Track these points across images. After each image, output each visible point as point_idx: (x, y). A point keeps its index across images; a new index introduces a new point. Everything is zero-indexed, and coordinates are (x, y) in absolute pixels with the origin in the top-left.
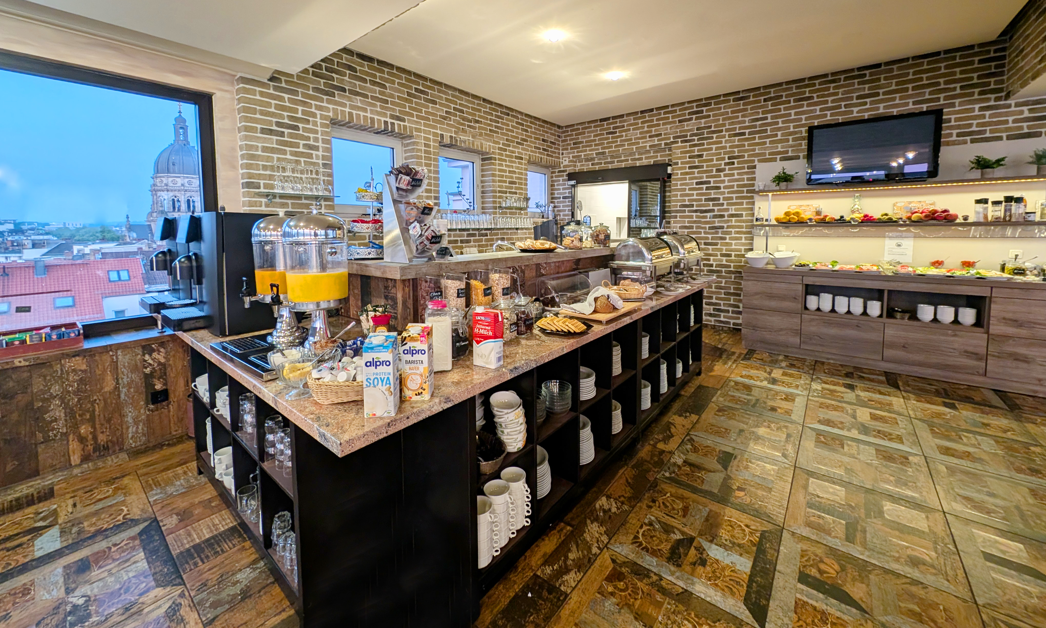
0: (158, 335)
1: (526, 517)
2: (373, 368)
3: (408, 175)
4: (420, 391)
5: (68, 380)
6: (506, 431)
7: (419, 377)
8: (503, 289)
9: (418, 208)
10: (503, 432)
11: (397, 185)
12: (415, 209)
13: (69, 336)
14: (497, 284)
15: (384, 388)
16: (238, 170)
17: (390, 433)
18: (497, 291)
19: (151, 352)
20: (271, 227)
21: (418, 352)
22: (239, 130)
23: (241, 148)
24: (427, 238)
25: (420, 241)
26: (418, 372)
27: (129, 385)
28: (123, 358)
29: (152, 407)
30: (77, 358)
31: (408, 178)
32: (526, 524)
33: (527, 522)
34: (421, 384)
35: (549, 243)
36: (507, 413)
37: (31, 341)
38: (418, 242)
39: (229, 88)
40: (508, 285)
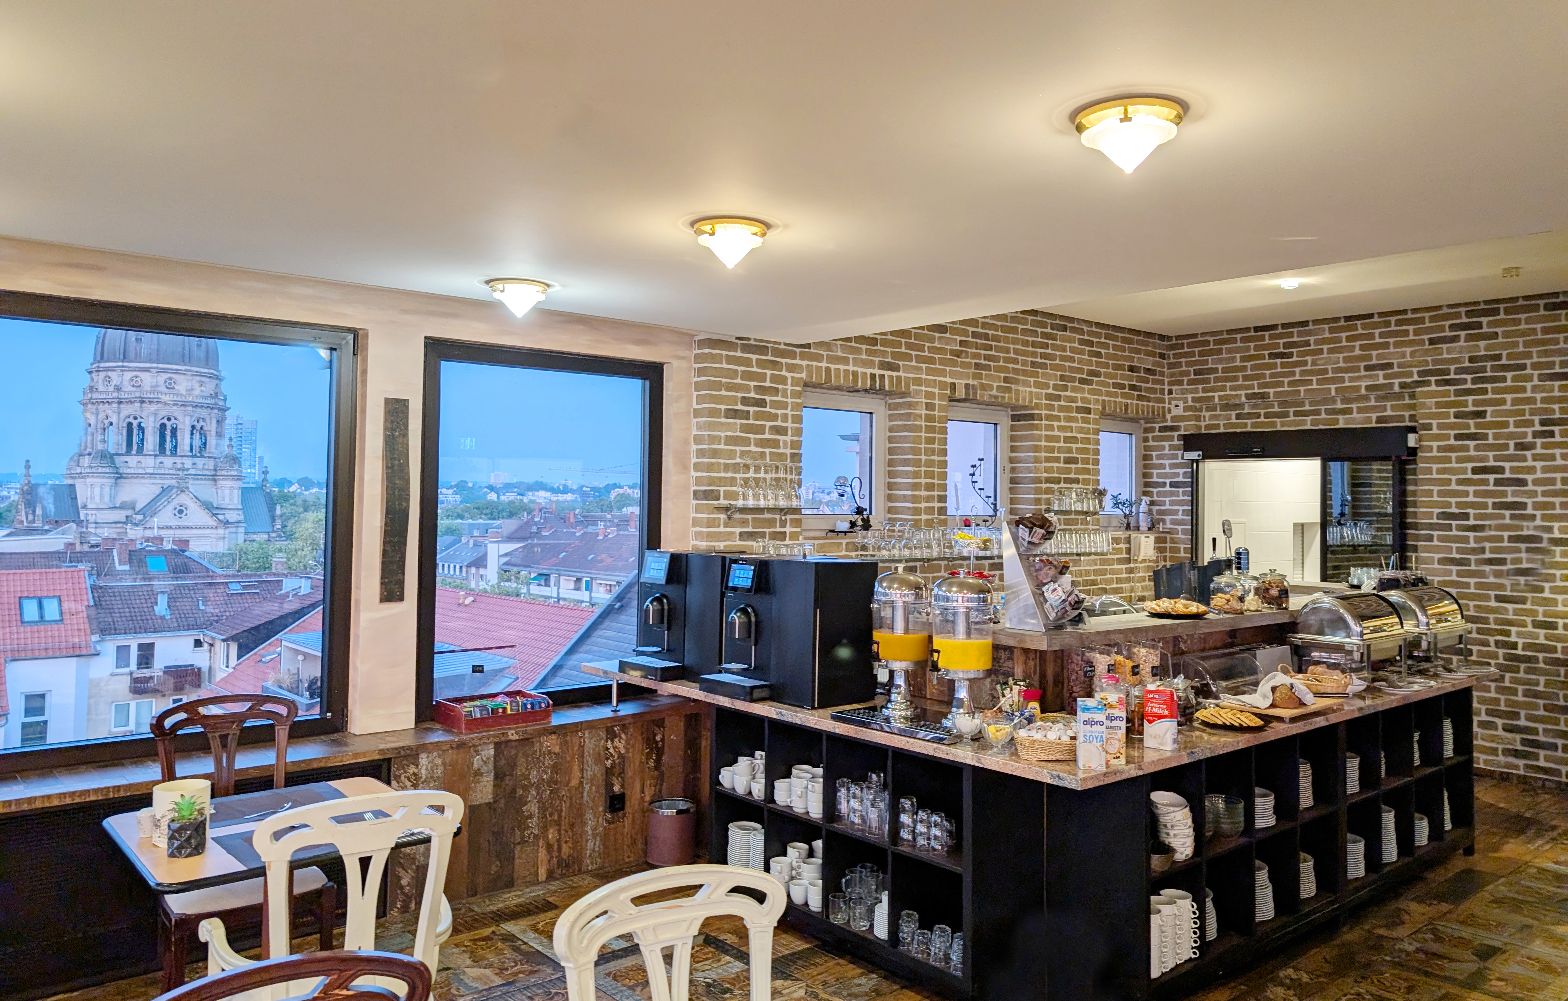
0: (611, 715)
1: (1193, 948)
2: (1089, 726)
3: (1041, 527)
4: (1118, 755)
5: (544, 764)
6: (1172, 833)
7: (1117, 742)
8: (1153, 668)
9: (1056, 567)
10: (1168, 834)
11: (1030, 539)
12: (1053, 569)
13: (540, 707)
14: (1145, 661)
15: (1098, 744)
16: (690, 472)
17: (1106, 783)
18: (1146, 670)
19: (612, 735)
20: (895, 586)
21: (1116, 718)
22: (697, 414)
23: (697, 441)
24: (1070, 604)
25: (1062, 606)
26: (1116, 737)
27: (591, 782)
28: (591, 743)
29: (609, 816)
30: (553, 737)
31: (1043, 531)
32: (1193, 956)
33: (1195, 953)
34: (1119, 749)
35: (1195, 604)
36: (1174, 812)
37: (511, 710)
38: (1059, 608)
39: (685, 353)
40: (1157, 664)
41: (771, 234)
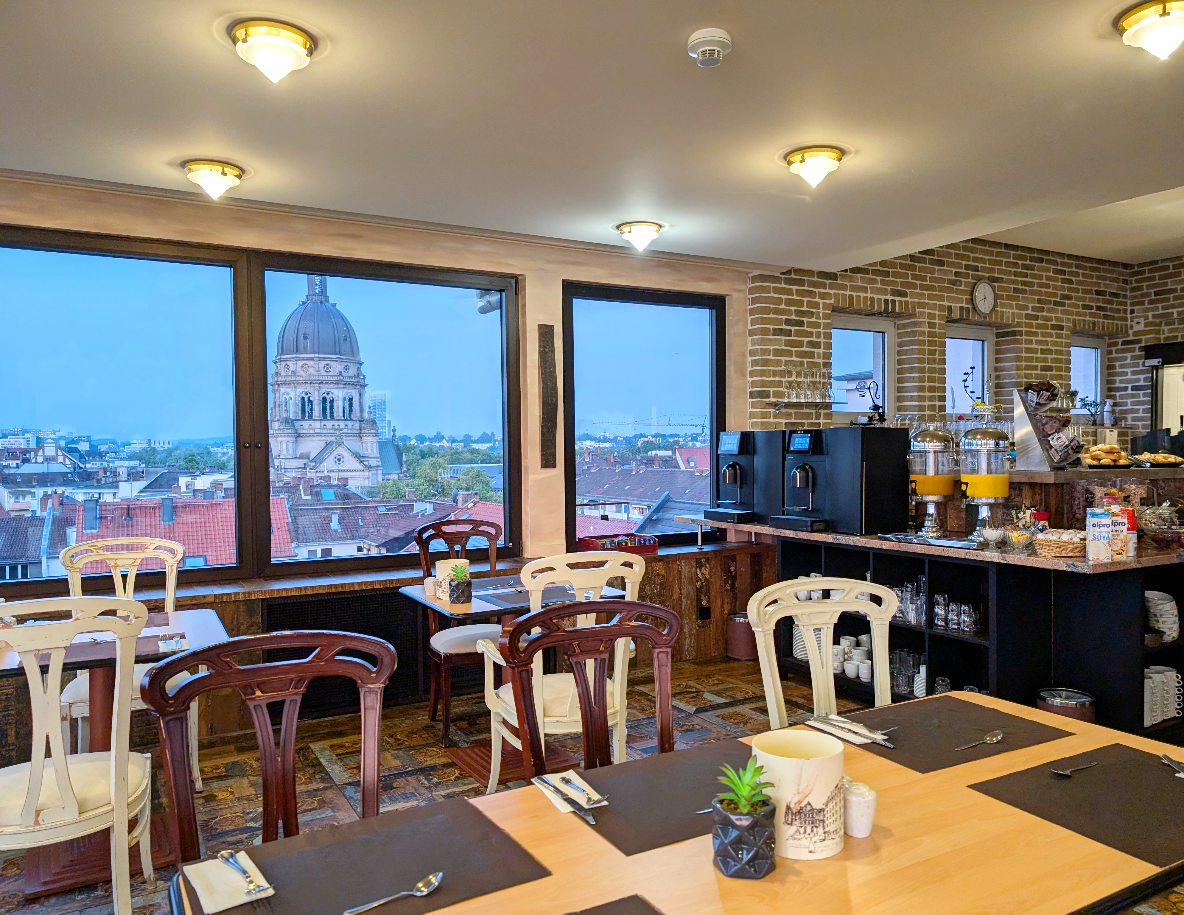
0: (698, 550)
1: (1177, 709)
2: (1097, 528)
3: (1047, 390)
4: (1121, 551)
5: (654, 582)
6: (1161, 620)
8: (1141, 499)
9: (1059, 421)
10: (1157, 621)
11: (1038, 401)
12: (1058, 422)
13: (650, 543)
14: (1134, 494)
16: (746, 377)
18: (1135, 499)
19: (700, 565)
21: (1119, 524)
22: (751, 333)
23: (752, 353)
24: (1072, 448)
25: (1066, 450)
26: (1119, 538)
27: (687, 597)
28: (686, 569)
29: (700, 622)
30: (660, 563)
31: (1048, 394)
32: (1177, 715)
33: (1178, 713)
35: (1173, 456)
36: (1162, 604)
37: (631, 544)
38: (1063, 452)
39: (742, 287)
40: (1145, 496)
41: (845, 159)
